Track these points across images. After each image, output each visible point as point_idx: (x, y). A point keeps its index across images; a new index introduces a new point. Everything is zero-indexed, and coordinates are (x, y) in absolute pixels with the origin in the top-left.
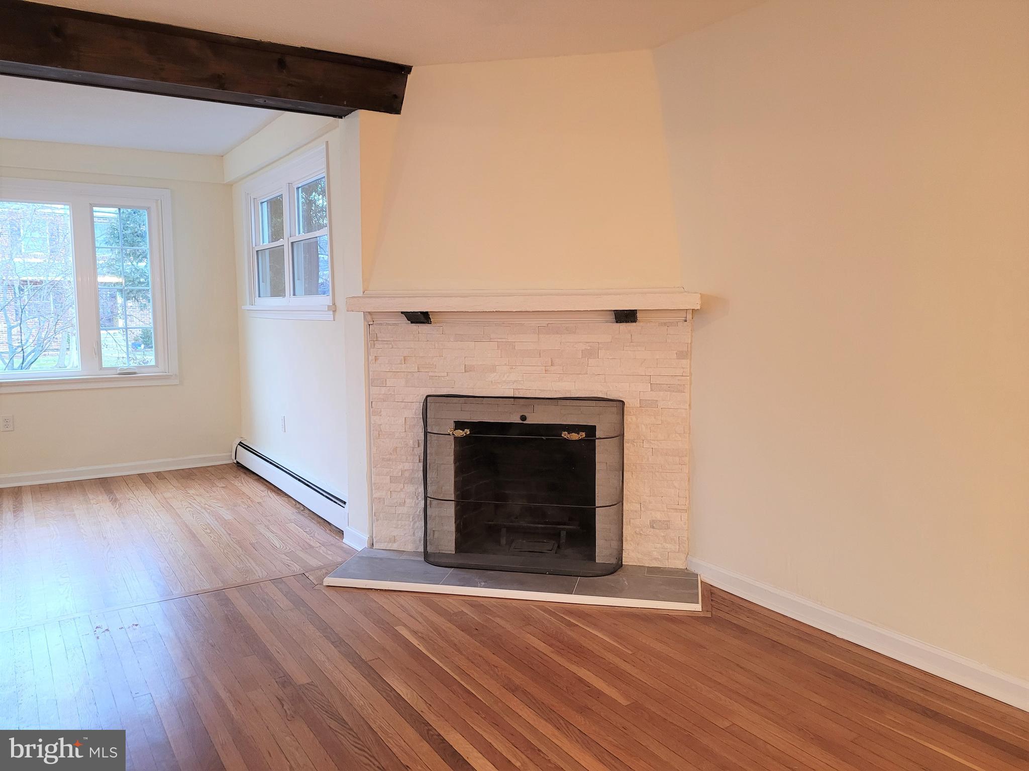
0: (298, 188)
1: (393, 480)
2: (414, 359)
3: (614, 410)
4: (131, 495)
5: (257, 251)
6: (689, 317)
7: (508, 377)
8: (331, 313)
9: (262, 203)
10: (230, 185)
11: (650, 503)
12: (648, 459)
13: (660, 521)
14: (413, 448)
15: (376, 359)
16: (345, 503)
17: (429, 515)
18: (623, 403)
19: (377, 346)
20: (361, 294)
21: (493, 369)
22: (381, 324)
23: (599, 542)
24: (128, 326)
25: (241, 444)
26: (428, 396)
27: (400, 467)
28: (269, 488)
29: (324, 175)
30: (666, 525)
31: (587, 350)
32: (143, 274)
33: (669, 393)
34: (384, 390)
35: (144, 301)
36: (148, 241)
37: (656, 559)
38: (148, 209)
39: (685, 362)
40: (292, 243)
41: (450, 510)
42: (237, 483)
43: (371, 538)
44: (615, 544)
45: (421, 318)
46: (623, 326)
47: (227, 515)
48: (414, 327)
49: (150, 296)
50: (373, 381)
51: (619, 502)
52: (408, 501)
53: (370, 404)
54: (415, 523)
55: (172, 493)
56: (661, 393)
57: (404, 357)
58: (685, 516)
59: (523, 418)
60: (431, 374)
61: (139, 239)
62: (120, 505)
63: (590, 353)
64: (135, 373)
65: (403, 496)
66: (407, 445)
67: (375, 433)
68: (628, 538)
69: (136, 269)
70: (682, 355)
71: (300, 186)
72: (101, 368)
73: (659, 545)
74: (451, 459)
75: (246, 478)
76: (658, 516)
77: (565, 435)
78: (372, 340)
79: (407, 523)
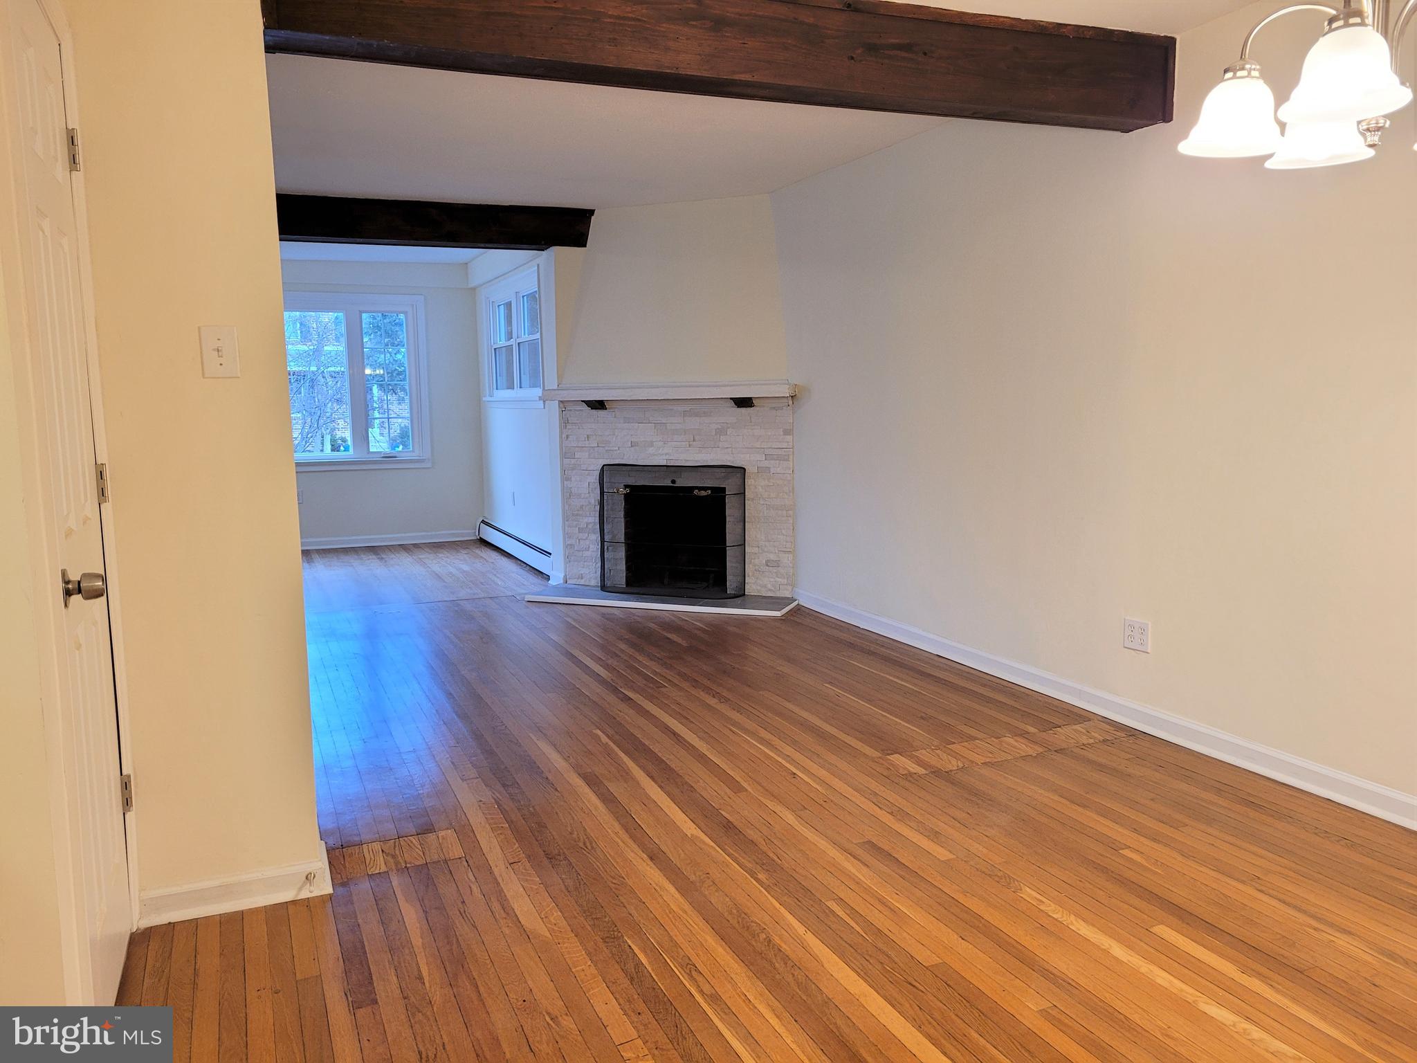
0: (523, 297)
1: (581, 530)
2: (594, 437)
3: (739, 475)
4: (393, 556)
5: (495, 349)
6: (791, 402)
7: (663, 450)
8: (542, 402)
9: (499, 306)
10: (474, 289)
11: (765, 546)
12: (764, 512)
13: (773, 561)
14: (595, 505)
15: (567, 437)
16: (550, 554)
17: (607, 558)
18: (744, 469)
19: (568, 427)
20: (556, 387)
21: (651, 444)
22: (571, 410)
23: (729, 578)
24: (390, 416)
25: (483, 522)
26: (604, 465)
27: (586, 520)
28: (502, 554)
29: (537, 289)
30: (777, 564)
31: (718, 429)
32: (401, 365)
33: (778, 461)
34: (573, 461)
35: (402, 394)
36: (405, 330)
37: (770, 590)
38: (405, 313)
39: (789, 438)
40: (519, 343)
41: (621, 553)
42: (478, 551)
43: (565, 576)
44: (740, 579)
45: (599, 405)
46: (743, 410)
47: (466, 568)
48: (594, 412)
49: (407, 387)
50: (566, 454)
51: (742, 545)
52: (591, 546)
53: (564, 471)
54: (597, 563)
55: (425, 556)
56: (772, 462)
57: (588, 435)
58: (791, 556)
59: (673, 482)
60: (606, 448)
61: (397, 329)
62: (386, 561)
63: (721, 432)
64: (395, 457)
65: (588, 543)
66: (590, 503)
67: (567, 495)
68: (750, 574)
69: (394, 360)
70: (787, 432)
71: (526, 294)
72: (369, 452)
73: (772, 580)
74: (622, 514)
75: (486, 548)
76: (772, 557)
77: (696, 492)
78: (565, 423)
79: (591, 563)
